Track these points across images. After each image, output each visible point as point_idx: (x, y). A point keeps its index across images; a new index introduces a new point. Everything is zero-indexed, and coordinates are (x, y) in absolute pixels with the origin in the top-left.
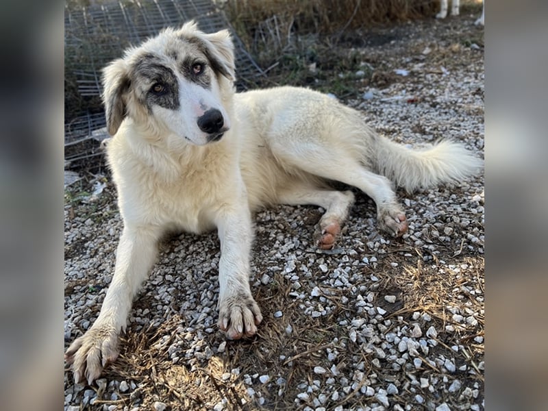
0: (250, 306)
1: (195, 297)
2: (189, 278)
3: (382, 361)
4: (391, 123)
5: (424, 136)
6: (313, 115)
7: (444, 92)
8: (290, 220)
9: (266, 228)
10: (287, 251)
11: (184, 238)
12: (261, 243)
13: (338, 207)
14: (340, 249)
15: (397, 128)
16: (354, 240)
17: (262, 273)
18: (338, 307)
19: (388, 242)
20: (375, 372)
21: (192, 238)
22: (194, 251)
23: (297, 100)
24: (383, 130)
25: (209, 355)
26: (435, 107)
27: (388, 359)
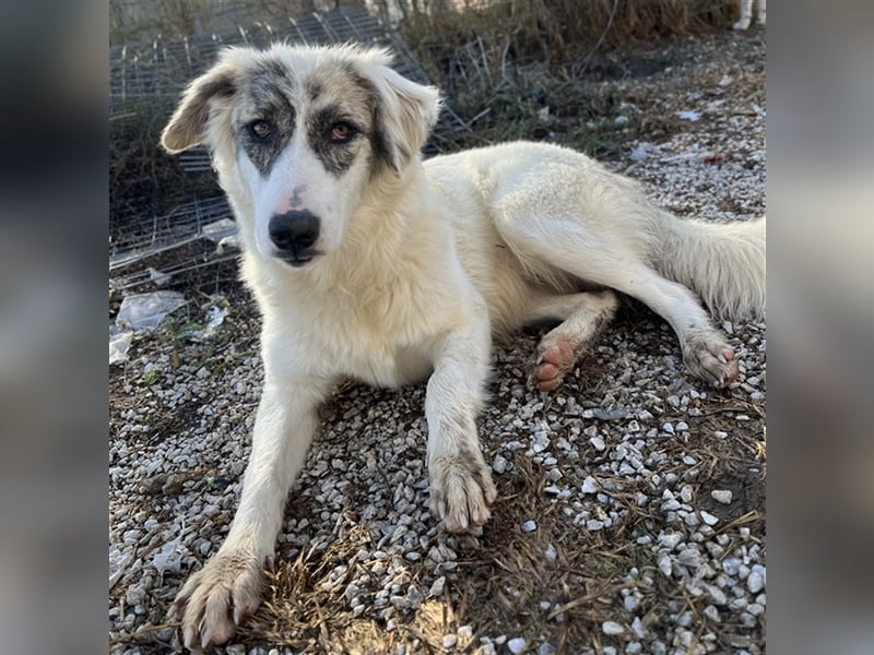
0: (476, 476)
1: (383, 497)
2: (371, 463)
3: (722, 609)
4: (682, 197)
5: (740, 216)
7: (763, 144)
10: (532, 415)
11: (359, 395)
14: (623, 410)
15: (693, 205)
16: (644, 394)
17: (492, 454)
18: (631, 512)
19: (704, 396)
20: (712, 630)
21: (372, 395)
22: (376, 418)
24: (671, 208)
25: (415, 601)
26: (751, 168)
27: (731, 606)
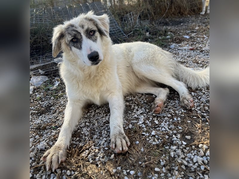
0: (124, 138)
1: (99, 133)
2: (96, 124)
3: (186, 166)
4: (183, 59)
5: (198, 65)
6: (152, 54)
7: (206, 46)
8: (140, 100)
9: (129, 103)
10: (140, 114)
11: (94, 106)
12: (128, 110)
13: (162, 95)
14: (164, 114)
15: (186, 61)
16: (169, 110)
17: (128, 123)
18: (164, 140)
19: (185, 111)
20: (183, 171)
21: (97, 106)
22: (98, 113)
23: (144, 47)
24: (180, 62)
25: (106, 160)
26: (202, 52)
27: (188, 166)
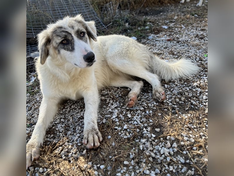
0: (97, 134)
1: (73, 129)
2: (71, 120)
3: (153, 158)
4: (160, 50)
5: (174, 56)
6: (126, 48)
7: (183, 36)
8: (116, 94)
9: (105, 97)
10: (114, 108)
11: (70, 102)
12: (103, 104)
13: (136, 88)
14: (137, 107)
15: (162, 52)
16: (143, 103)
17: (103, 118)
18: (135, 134)
19: (157, 104)
20: (150, 163)
21: (73, 102)
22: (74, 108)
23: (119, 41)
24: (156, 53)
25: (79, 156)
26: (179, 43)
27: (156, 157)
